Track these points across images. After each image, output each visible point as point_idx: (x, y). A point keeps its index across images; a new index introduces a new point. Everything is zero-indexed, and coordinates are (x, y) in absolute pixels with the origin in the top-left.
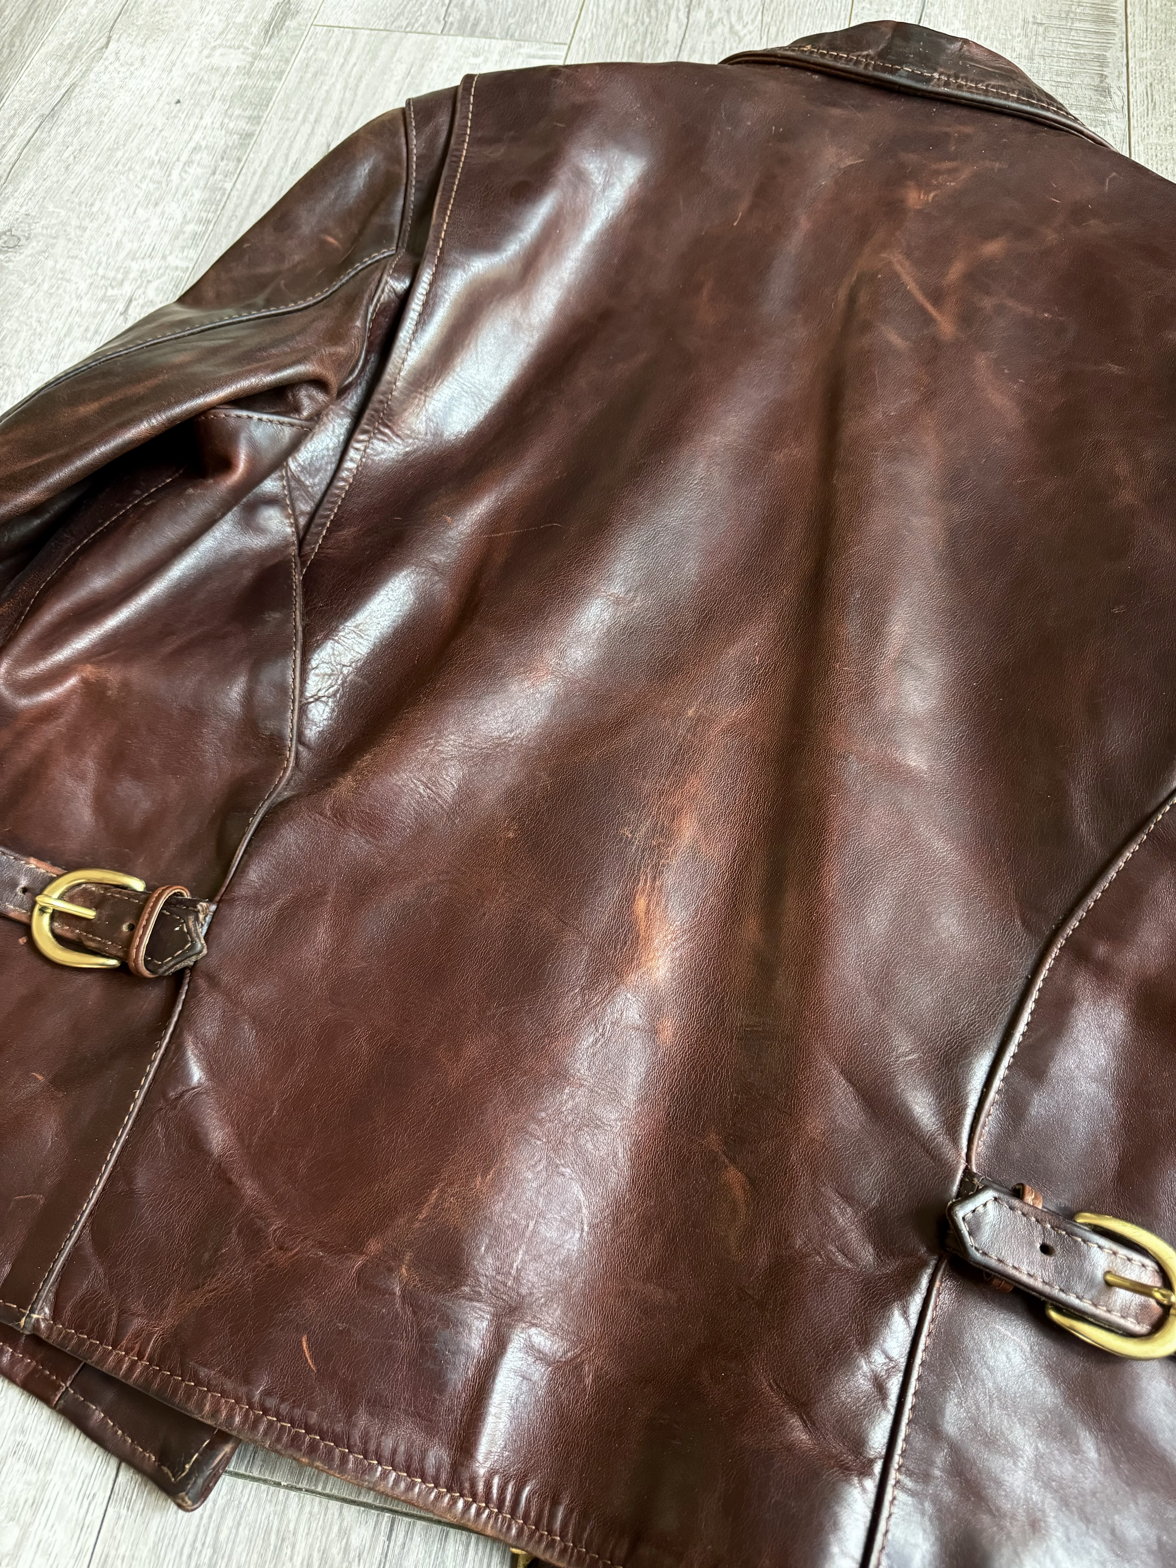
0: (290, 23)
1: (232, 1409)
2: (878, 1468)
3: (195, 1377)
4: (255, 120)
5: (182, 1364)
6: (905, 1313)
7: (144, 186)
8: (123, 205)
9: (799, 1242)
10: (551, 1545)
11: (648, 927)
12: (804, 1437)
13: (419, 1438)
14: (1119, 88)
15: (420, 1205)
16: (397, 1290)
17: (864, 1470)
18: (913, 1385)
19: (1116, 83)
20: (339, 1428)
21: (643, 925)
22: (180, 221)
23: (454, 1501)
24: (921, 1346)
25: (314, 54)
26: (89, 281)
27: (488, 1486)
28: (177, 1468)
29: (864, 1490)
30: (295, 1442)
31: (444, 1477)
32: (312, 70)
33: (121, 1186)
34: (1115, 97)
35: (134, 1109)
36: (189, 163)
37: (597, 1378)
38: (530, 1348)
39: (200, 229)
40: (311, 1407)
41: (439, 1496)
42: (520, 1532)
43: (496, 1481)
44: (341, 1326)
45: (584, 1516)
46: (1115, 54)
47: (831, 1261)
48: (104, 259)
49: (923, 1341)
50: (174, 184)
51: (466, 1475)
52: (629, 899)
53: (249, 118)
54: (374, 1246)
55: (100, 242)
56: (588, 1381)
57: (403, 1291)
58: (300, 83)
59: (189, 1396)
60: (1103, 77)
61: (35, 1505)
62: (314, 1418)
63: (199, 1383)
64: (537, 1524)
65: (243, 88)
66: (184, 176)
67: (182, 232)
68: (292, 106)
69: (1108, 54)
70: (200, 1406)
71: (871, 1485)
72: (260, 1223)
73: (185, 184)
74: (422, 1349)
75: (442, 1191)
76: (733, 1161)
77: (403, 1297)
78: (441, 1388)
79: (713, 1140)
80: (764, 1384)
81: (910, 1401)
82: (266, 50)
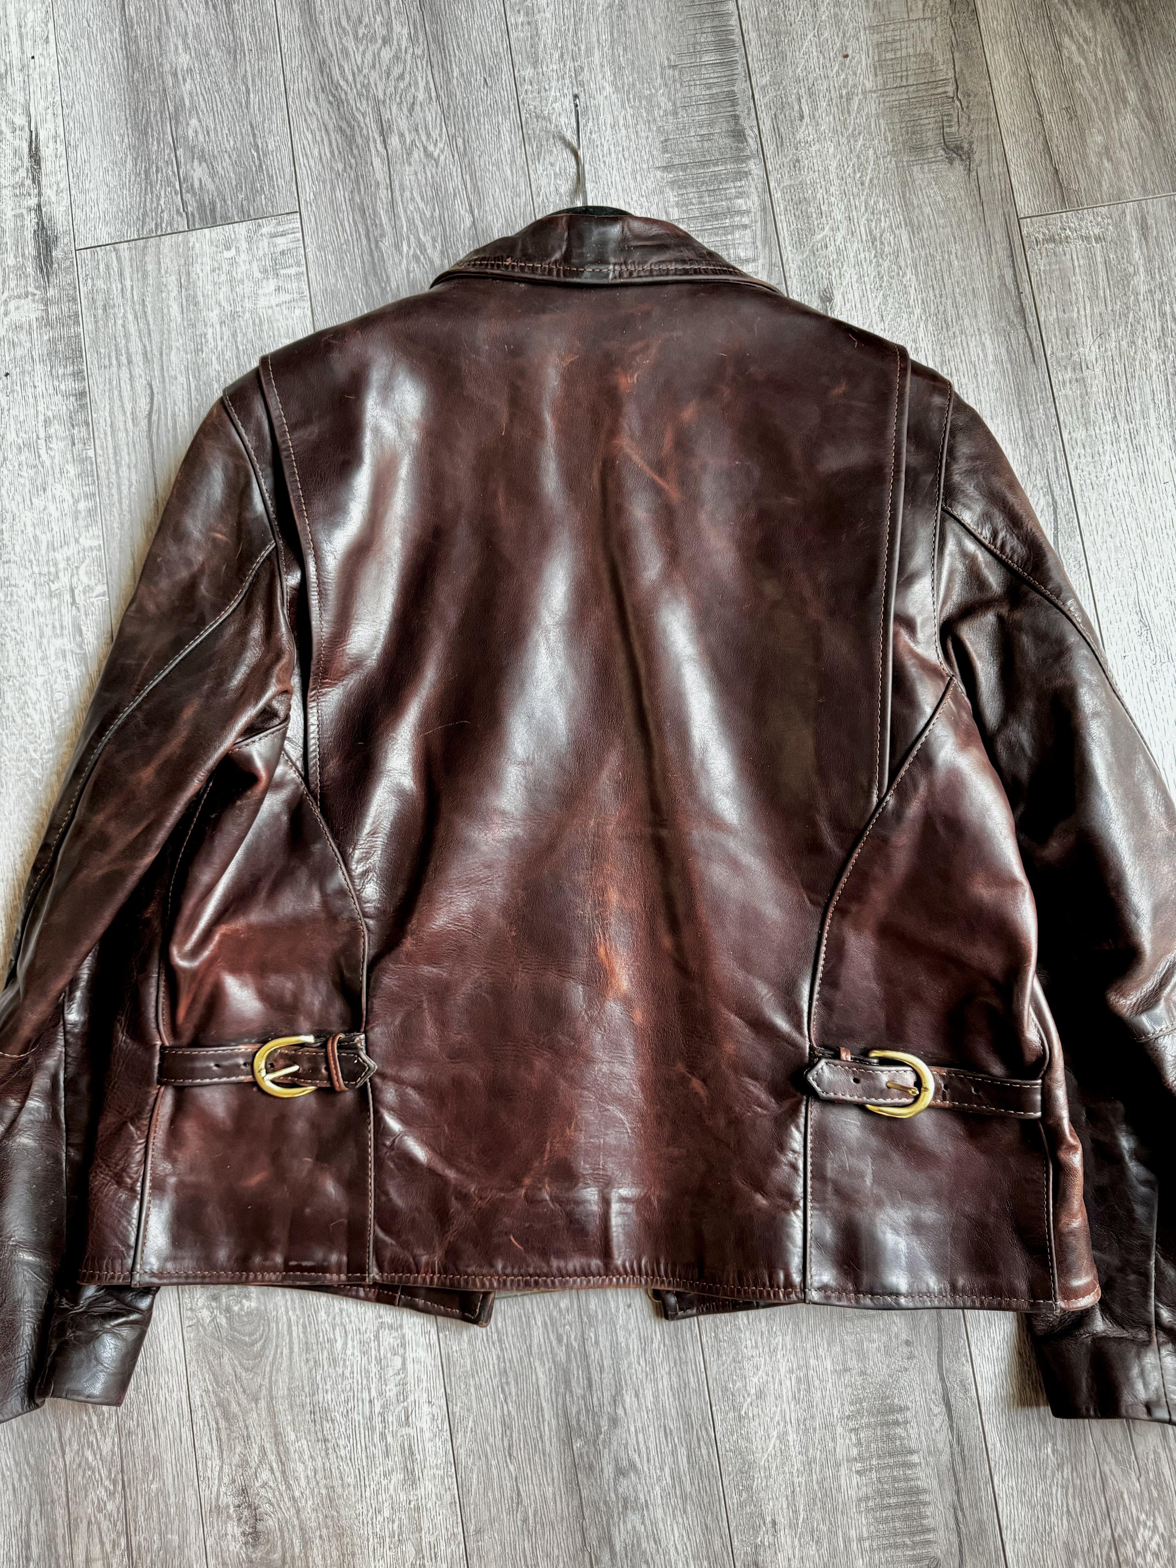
0: (57, 254)
1: (490, 1281)
2: (801, 1204)
3: (466, 1273)
4: (78, 375)
5: (457, 1269)
6: (798, 1128)
7: (24, 473)
8: (18, 498)
9: (737, 1109)
10: (663, 1282)
11: (610, 963)
12: (764, 1202)
13: (584, 1260)
14: (751, 127)
15: (543, 1153)
16: (548, 1198)
17: (795, 1206)
18: (809, 1160)
19: (748, 123)
20: (545, 1270)
21: (607, 963)
22: (71, 501)
23: (611, 1280)
24: (809, 1141)
25: (93, 285)
26: (32, 581)
27: (624, 1267)
28: (473, 1312)
29: (797, 1215)
30: (527, 1284)
31: (602, 1272)
32: (99, 304)
33: (383, 1198)
34: (749, 140)
35: (371, 1158)
36: (48, 438)
37: (659, 1200)
38: (623, 1200)
39: (91, 504)
40: (528, 1266)
41: (603, 1280)
42: (646, 1281)
43: (627, 1264)
44: (527, 1225)
45: (674, 1264)
46: (740, 86)
47: (756, 1113)
48: (32, 556)
49: (809, 1137)
50: (48, 463)
51: (612, 1267)
52: (594, 951)
53: (74, 374)
54: (527, 1181)
55: (21, 541)
56: (655, 1203)
57: (551, 1197)
58: (96, 322)
59: (467, 1282)
60: (736, 118)
61: (403, 1345)
62: (531, 1270)
63: (469, 1275)
64: (653, 1275)
65: (52, 341)
66: (52, 454)
67: (77, 512)
68: (102, 351)
69: (735, 88)
70: (475, 1285)
71: (800, 1213)
72: (464, 1191)
73: (56, 461)
74: (571, 1221)
75: (552, 1143)
76: (694, 1075)
77: (552, 1200)
78: (586, 1234)
79: (681, 1067)
80: (740, 1184)
81: (809, 1168)
82: (51, 292)
